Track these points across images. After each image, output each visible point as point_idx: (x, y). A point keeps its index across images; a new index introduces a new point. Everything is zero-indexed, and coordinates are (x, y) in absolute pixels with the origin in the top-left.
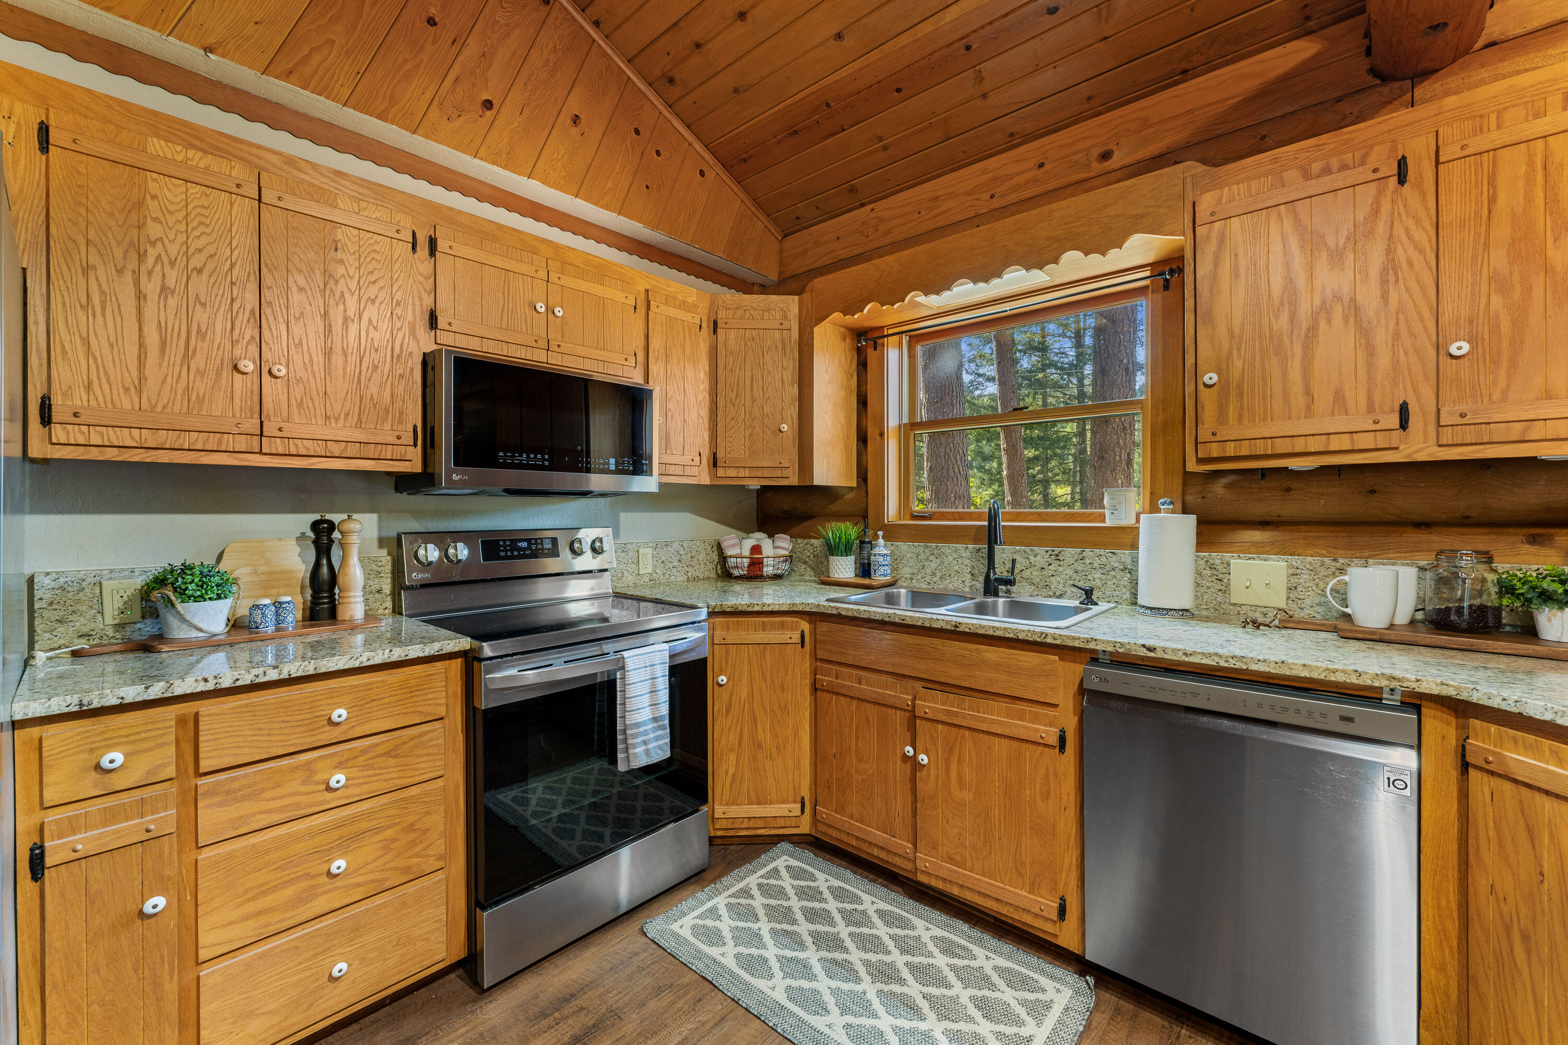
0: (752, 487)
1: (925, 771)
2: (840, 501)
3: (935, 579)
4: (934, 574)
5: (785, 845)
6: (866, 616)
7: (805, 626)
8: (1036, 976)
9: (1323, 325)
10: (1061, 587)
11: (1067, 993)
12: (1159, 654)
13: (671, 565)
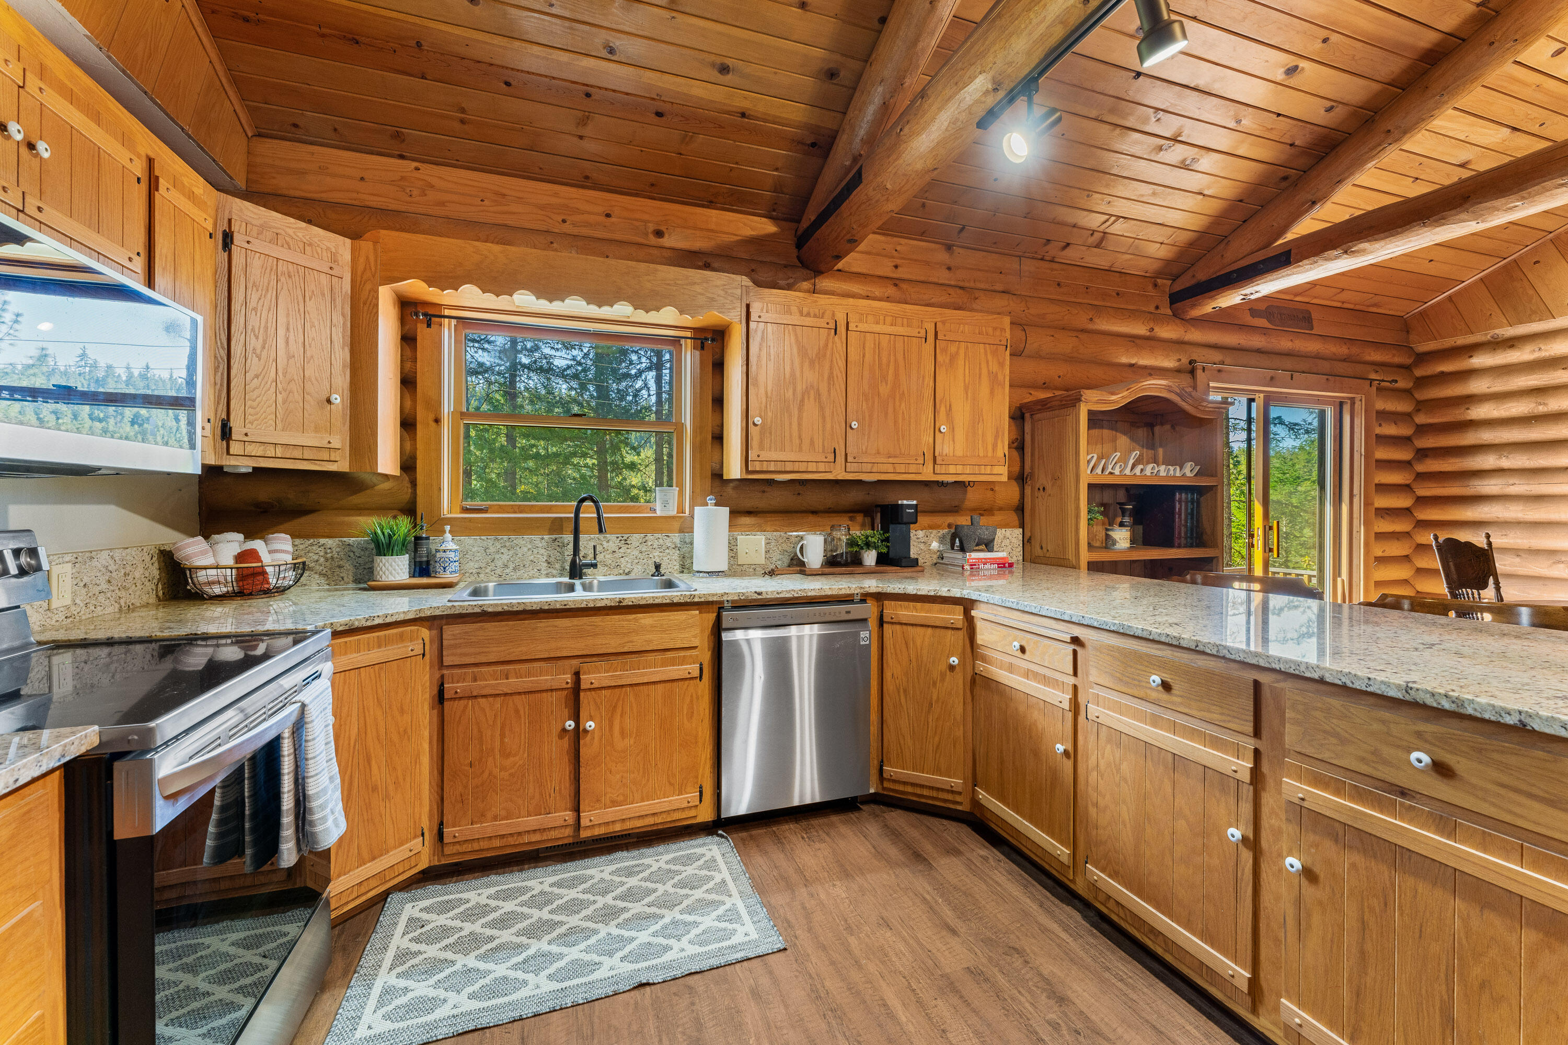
0: (243, 470)
1: (589, 737)
2: (368, 492)
3: (508, 571)
4: (506, 566)
5: (395, 898)
6: (520, 608)
7: (425, 633)
8: (692, 851)
9: (806, 400)
10: (629, 565)
11: (715, 848)
12: (764, 596)
13: (96, 590)
